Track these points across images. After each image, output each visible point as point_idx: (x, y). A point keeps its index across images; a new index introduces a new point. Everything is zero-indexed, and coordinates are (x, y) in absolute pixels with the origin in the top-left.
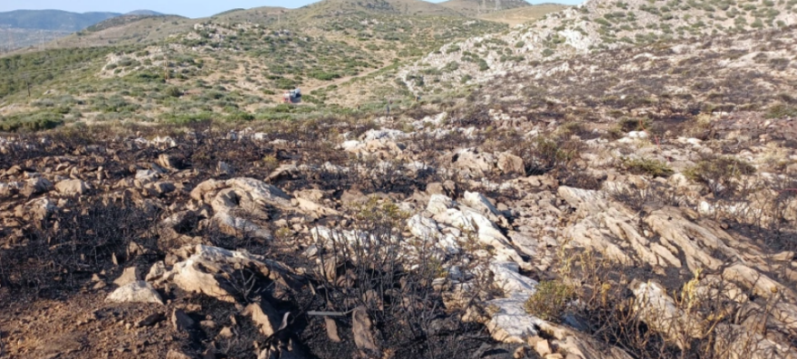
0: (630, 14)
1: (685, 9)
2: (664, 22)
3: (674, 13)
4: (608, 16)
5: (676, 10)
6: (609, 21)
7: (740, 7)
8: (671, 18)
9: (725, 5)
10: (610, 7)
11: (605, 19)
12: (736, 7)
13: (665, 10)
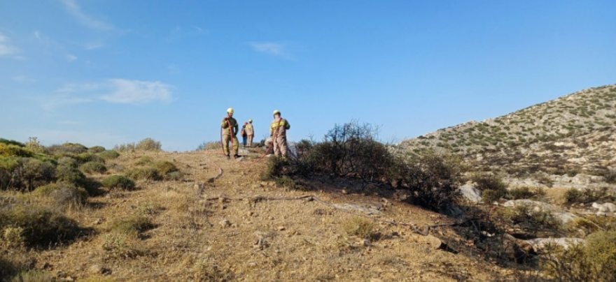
0: (431, 149)
1: (468, 145)
2: (454, 153)
3: (460, 148)
4: (416, 151)
5: (462, 145)
6: (416, 154)
7: (505, 142)
8: (458, 151)
9: (495, 142)
10: (417, 145)
11: (414, 153)
12: (502, 143)
13: (454, 146)
